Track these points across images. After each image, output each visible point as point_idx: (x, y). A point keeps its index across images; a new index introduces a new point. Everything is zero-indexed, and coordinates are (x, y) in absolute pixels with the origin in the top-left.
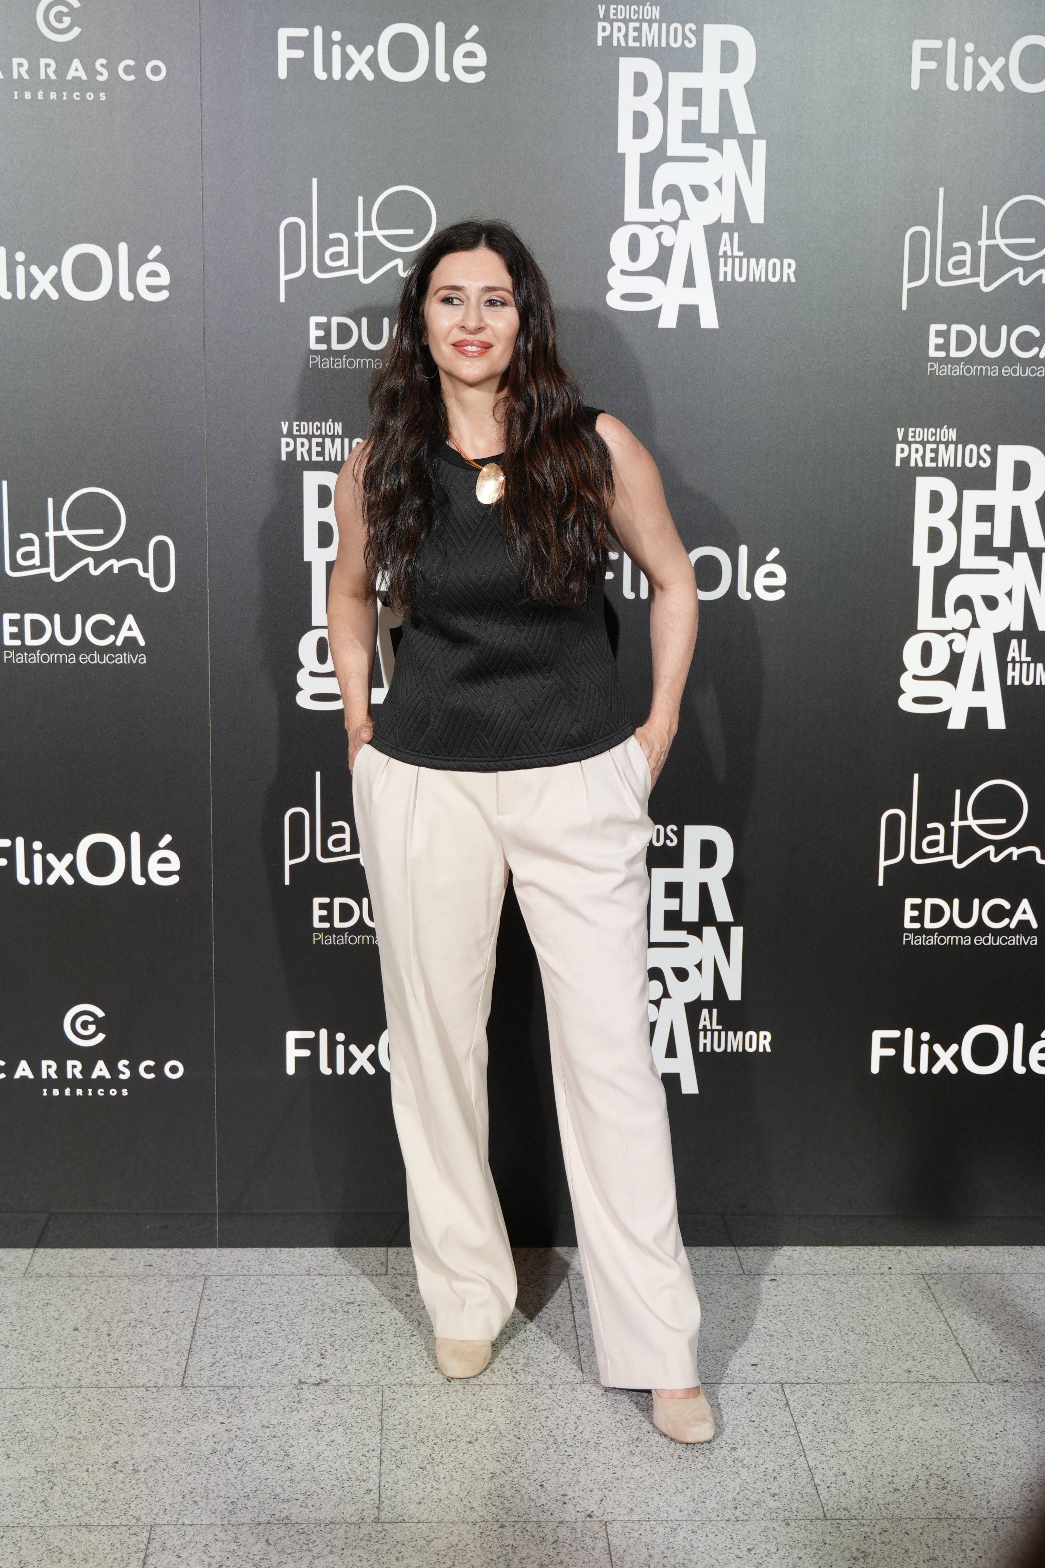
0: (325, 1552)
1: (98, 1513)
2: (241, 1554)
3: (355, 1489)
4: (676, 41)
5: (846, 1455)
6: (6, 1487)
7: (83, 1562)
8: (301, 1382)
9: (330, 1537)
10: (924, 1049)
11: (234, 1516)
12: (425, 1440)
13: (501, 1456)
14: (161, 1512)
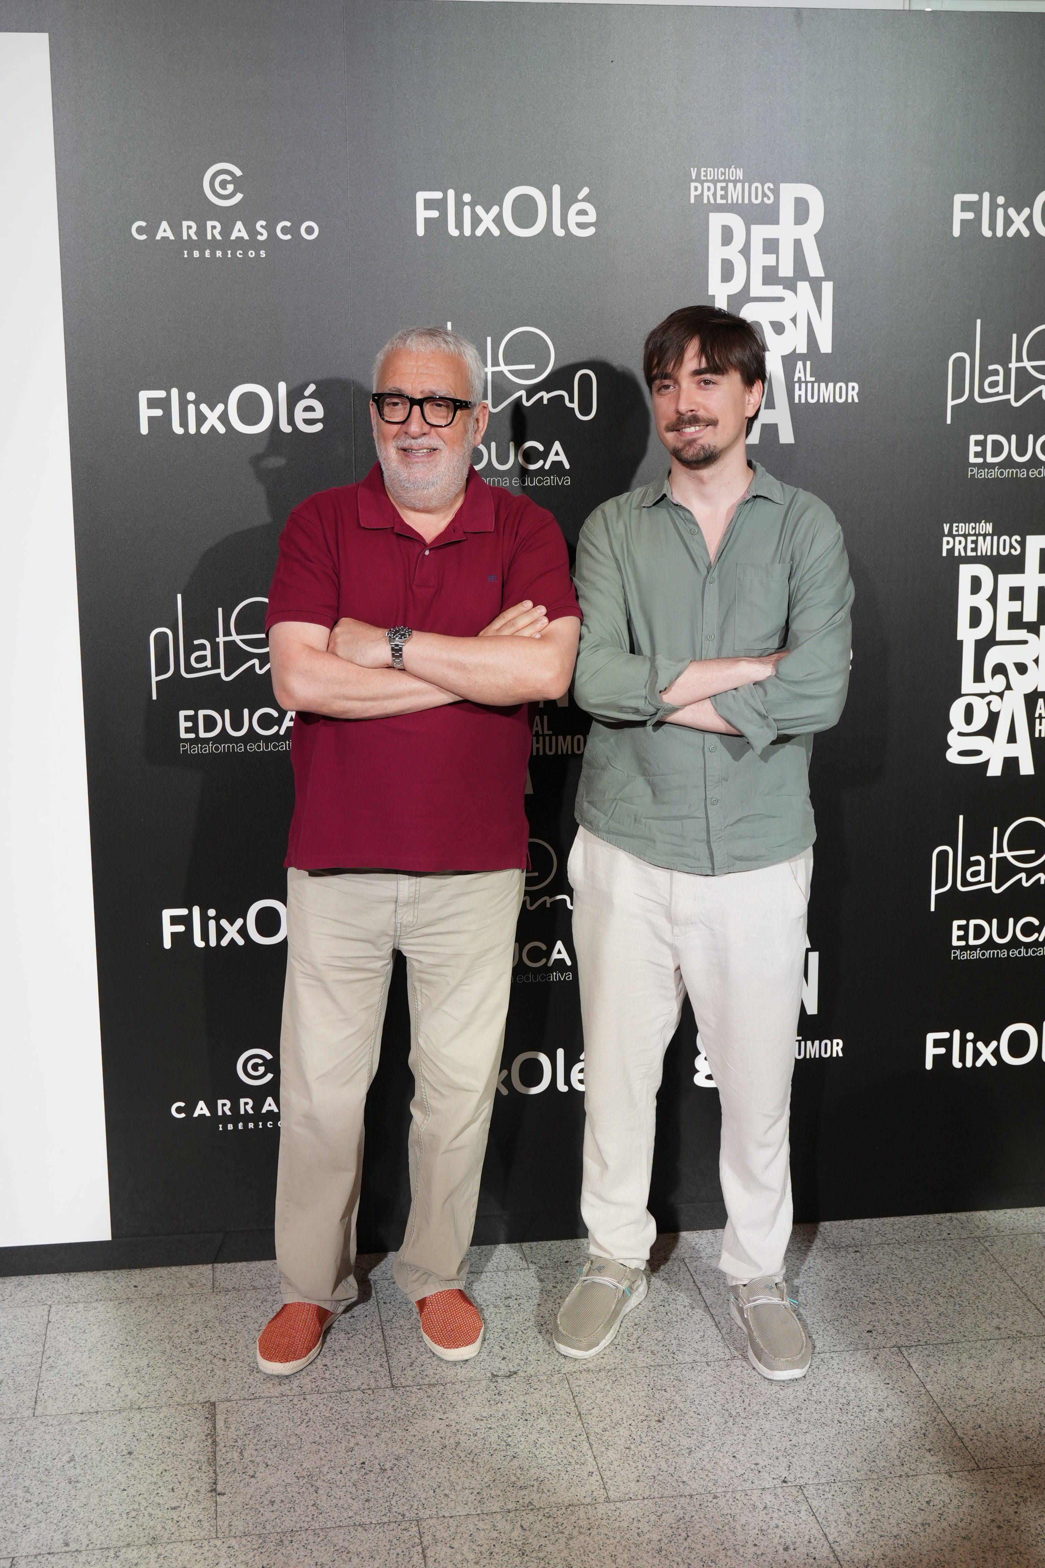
0: (575, 1533)
1: (366, 1513)
2: (504, 1540)
3: (578, 1472)
4: (756, 198)
5: (974, 1409)
6: (276, 1494)
7: (371, 1559)
8: (494, 1376)
9: (573, 1518)
10: (970, 1047)
11: (485, 1506)
12: (620, 1422)
13: (690, 1432)
14: (420, 1507)
